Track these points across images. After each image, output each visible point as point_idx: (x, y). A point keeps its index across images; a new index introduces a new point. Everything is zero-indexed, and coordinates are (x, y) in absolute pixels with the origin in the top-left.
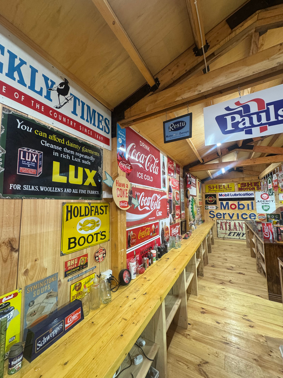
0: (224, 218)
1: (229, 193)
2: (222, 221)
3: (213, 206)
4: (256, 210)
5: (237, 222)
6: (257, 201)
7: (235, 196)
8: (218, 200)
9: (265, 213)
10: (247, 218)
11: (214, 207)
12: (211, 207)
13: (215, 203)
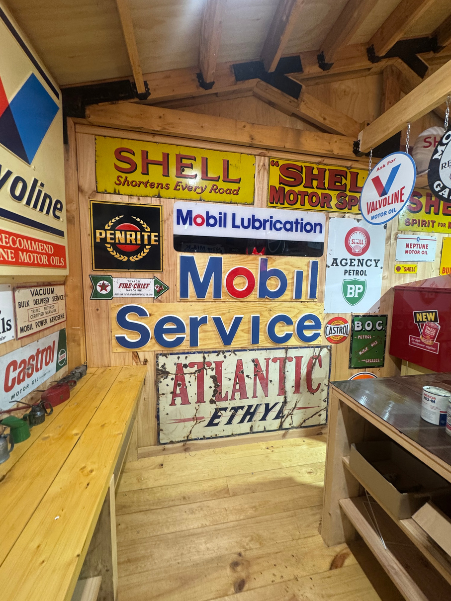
0: (194, 342)
1: (229, 209)
2: (183, 360)
3: (143, 281)
4: (322, 301)
5: (247, 358)
6: (330, 262)
7: (254, 227)
8: (167, 245)
9: (347, 310)
10: (288, 337)
11: (145, 286)
12: (126, 286)
13: (152, 262)
